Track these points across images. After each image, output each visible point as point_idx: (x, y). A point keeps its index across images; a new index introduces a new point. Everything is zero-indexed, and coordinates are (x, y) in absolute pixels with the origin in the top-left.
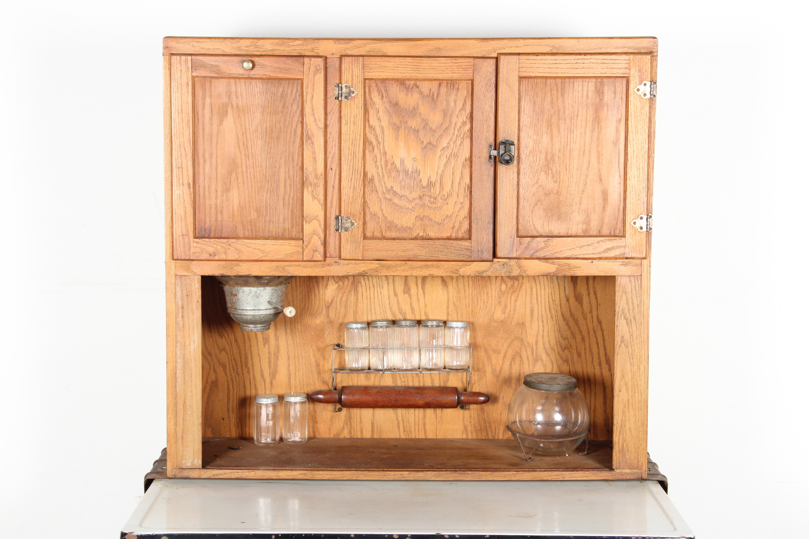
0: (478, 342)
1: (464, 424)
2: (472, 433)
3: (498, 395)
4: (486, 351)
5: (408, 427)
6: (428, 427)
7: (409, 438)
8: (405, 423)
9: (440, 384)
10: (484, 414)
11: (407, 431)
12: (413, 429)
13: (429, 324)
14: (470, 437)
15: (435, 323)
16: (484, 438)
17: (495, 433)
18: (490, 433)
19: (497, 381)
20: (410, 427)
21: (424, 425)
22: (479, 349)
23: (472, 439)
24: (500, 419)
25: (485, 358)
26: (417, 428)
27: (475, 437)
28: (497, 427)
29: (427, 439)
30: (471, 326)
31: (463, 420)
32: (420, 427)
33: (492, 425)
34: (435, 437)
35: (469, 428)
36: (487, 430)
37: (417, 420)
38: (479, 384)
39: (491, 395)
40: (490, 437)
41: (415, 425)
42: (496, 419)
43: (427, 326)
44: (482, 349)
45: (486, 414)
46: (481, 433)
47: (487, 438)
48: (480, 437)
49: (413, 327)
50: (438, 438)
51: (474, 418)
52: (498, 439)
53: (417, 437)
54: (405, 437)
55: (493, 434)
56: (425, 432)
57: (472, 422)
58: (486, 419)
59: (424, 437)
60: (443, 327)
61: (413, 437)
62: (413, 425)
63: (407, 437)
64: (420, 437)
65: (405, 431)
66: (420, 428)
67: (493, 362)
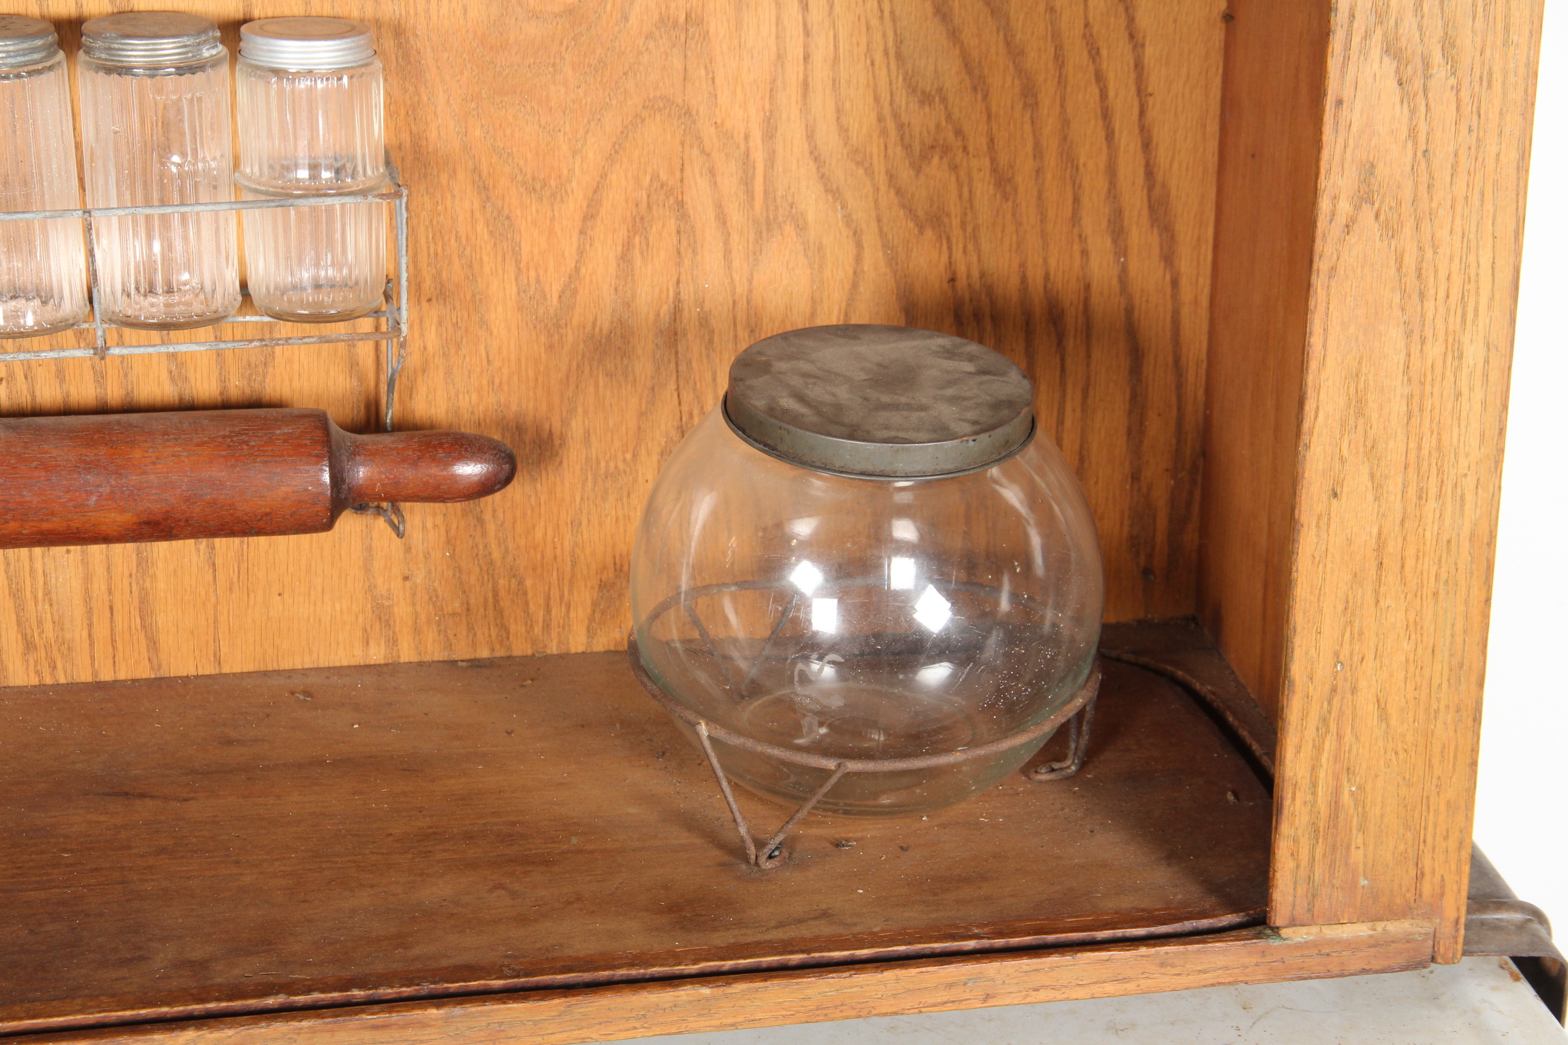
0: (433, 135)
1: (371, 588)
2: (417, 630)
3: (557, 425)
4: (484, 189)
5: (48, 626)
6: (163, 620)
7: (56, 687)
8: (30, 604)
9: (223, 380)
10: (484, 534)
11: (48, 647)
12: (77, 633)
13: (137, 52)
14: (407, 654)
15: (168, 49)
16: (484, 653)
17: (547, 626)
18: (517, 628)
19: (550, 348)
20: (59, 624)
21: (145, 607)
22: (444, 178)
23: (420, 664)
24: (573, 554)
25: (480, 227)
26: (101, 631)
27: (435, 653)
28: (555, 594)
29: (161, 686)
30: (389, 44)
31: (367, 569)
32: (118, 618)
33: (529, 583)
34: (209, 669)
35: (402, 611)
36: (499, 612)
37: (99, 587)
38: (448, 373)
39: (519, 429)
40: (520, 648)
41: (90, 612)
42: (549, 552)
43: (124, 70)
44: (461, 175)
45: (491, 527)
46: (470, 628)
47: (500, 653)
48: (462, 652)
49: (30, 74)
50: (226, 669)
51: (427, 556)
52: (564, 656)
53: (106, 676)
54: (34, 681)
55: (537, 630)
56: (153, 644)
57: (419, 578)
58: (496, 555)
59: (145, 672)
60: (225, 69)
61: (84, 676)
62: (78, 612)
63: (48, 681)
64: (122, 675)
65: (29, 646)
66: (119, 628)
67: (526, 248)
